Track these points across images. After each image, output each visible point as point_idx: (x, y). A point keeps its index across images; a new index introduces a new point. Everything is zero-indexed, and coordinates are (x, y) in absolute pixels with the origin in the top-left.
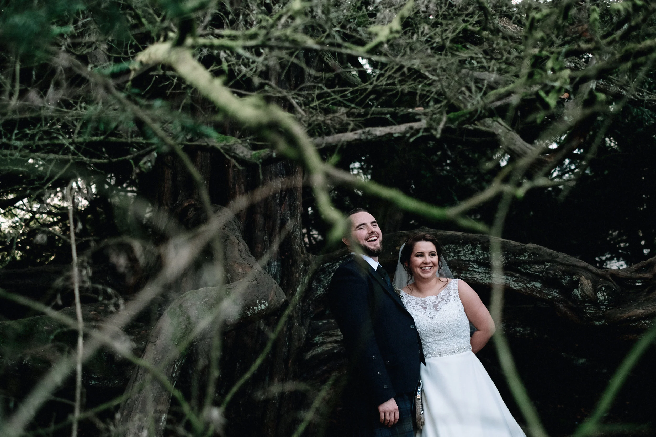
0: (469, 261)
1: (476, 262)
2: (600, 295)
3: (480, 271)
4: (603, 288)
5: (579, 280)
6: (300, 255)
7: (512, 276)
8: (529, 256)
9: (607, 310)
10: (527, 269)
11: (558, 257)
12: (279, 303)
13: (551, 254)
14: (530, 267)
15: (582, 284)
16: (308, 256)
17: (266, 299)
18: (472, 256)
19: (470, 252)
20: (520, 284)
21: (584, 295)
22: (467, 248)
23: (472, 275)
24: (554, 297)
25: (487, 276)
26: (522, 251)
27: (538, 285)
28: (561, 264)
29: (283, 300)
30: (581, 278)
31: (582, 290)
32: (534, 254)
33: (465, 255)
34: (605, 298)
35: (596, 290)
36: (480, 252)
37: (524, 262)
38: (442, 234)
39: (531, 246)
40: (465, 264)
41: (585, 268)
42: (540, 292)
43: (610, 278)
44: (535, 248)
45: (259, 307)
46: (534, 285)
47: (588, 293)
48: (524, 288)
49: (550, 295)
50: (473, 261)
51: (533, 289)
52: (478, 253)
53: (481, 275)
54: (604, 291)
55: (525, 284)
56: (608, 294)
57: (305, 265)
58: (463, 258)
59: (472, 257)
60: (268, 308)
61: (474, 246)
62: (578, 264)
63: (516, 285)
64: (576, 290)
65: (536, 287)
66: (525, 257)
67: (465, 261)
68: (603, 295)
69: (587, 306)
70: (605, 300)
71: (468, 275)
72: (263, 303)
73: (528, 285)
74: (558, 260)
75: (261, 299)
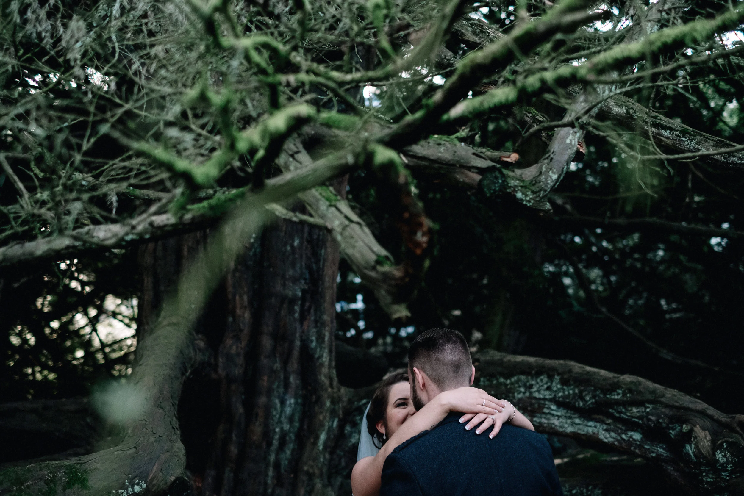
0: (544, 399)
1: (554, 400)
2: (719, 456)
3: (559, 414)
4: (725, 445)
5: (691, 431)
6: (326, 390)
7: (602, 422)
8: (624, 394)
9: (731, 478)
10: (621, 412)
11: (663, 396)
12: (166, 483)
13: (653, 392)
14: (626, 409)
15: (696, 438)
16: (339, 390)
17: (143, 477)
18: (548, 393)
19: (545, 386)
20: (613, 434)
21: (698, 454)
22: (542, 380)
23: (548, 419)
24: (659, 456)
25: (569, 421)
26: (614, 387)
27: (637, 436)
28: (667, 406)
29: (173, 478)
30: (695, 429)
31: (697, 447)
32: (630, 391)
33: (539, 391)
34: (727, 459)
35: (715, 447)
36: (559, 386)
37: (617, 403)
38: (509, 361)
39: (627, 378)
40: (539, 404)
41: (703, 413)
42: (640, 447)
43: (738, 429)
44: (632, 382)
45: (130, 489)
46: (631, 437)
47: (704, 451)
48: (618, 440)
49: (653, 452)
50: (550, 400)
51: (630, 442)
52: (555, 389)
53: (561, 420)
54: (726, 449)
55: (619, 435)
56: (732, 454)
57: (332, 403)
58: (536, 395)
59: (548, 395)
60: (147, 490)
61: (551, 378)
62: (691, 406)
63: (608, 436)
64: (688, 447)
65: (634, 440)
66: (618, 394)
67: (540, 399)
68: (725, 456)
69: (704, 471)
70: (728, 462)
71: (543, 420)
72: (138, 484)
73: (624, 436)
74: (663, 399)
75: (134, 478)
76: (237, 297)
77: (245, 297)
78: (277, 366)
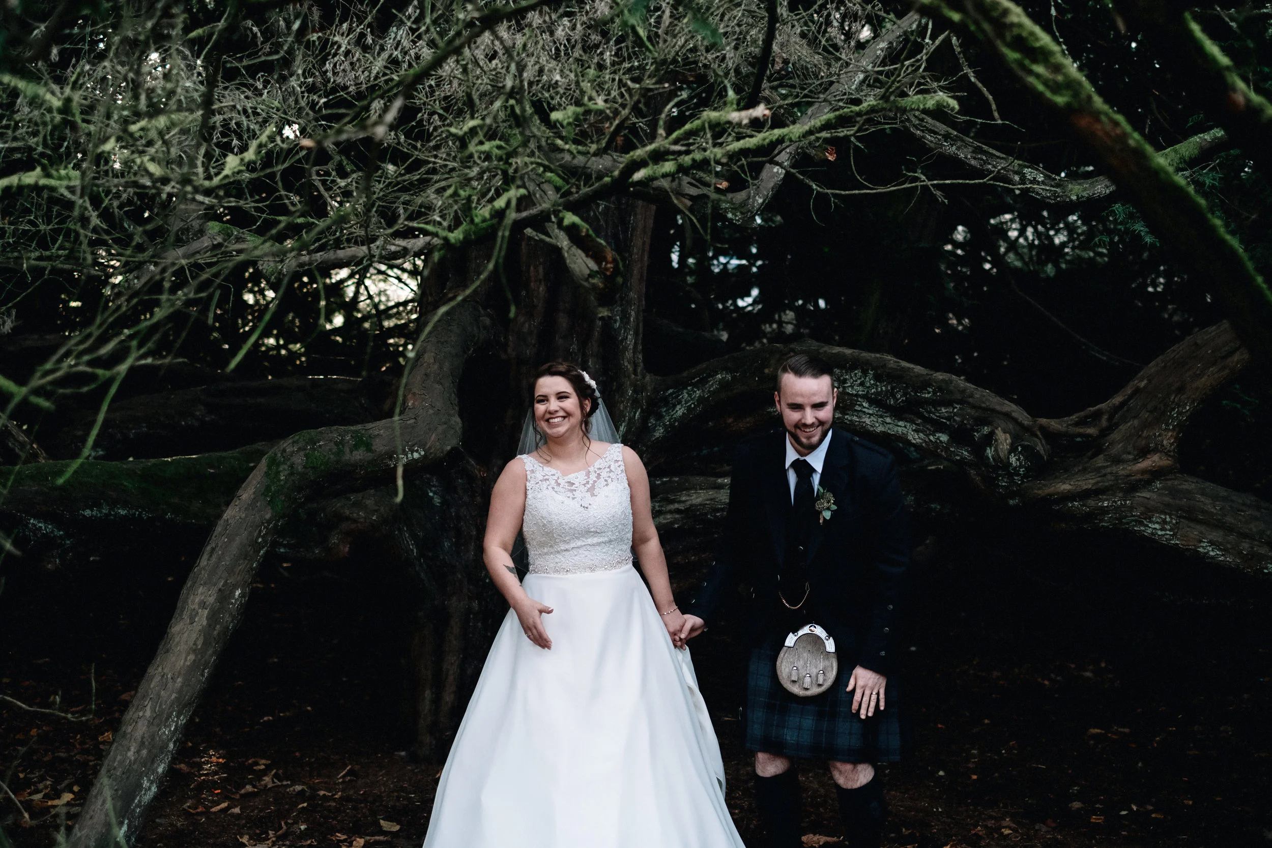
0: (857, 395)
1: (866, 397)
2: (1013, 460)
3: (871, 412)
4: (1020, 449)
5: (992, 433)
7: (912, 422)
8: (934, 393)
9: (1023, 482)
10: (930, 412)
11: (971, 396)
13: (963, 391)
14: (936, 409)
15: (996, 440)
16: (644, 377)
17: (422, 445)
18: (860, 388)
19: (859, 381)
20: (921, 435)
21: (997, 458)
22: (856, 374)
23: (860, 417)
24: (963, 459)
25: (880, 420)
26: (925, 384)
27: (944, 438)
28: (974, 407)
29: (449, 448)
30: (996, 431)
31: (996, 450)
32: (940, 389)
33: (852, 387)
34: (1021, 463)
35: (1013, 450)
36: (872, 382)
37: (927, 402)
38: (825, 352)
39: (940, 376)
40: (851, 400)
41: (1008, 416)
42: (946, 449)
43: (1039, 433)
44: (943, 380)
45: (410, 455)
46: (938, 439)
47: (1002, 455)
48: (925, 442)
49: (958, 455)
50: (863, 397)
51: (938, 444)
52: (868, 385)
53: (872, 418)
54: (1020, 453)
55: (927, 435)
56: (1026, 458)
58: (849, 390)
59: (860, 390)
61: (865, 373)
62: (998, 408)
63: (917, 437)
64: (988, 451)
65: (941, 441)
66: (929, 393)
67: (852, 395)
68: (1018, 460)
69: (1000, 475)
70: (1021, 466)
71: (855, 418)
72: (417, 451)
73: (931, 438)
74: (971, 400)
75: (414, 445)
76: (532, 268)
77: (541, 269)
78: (574, 347)
